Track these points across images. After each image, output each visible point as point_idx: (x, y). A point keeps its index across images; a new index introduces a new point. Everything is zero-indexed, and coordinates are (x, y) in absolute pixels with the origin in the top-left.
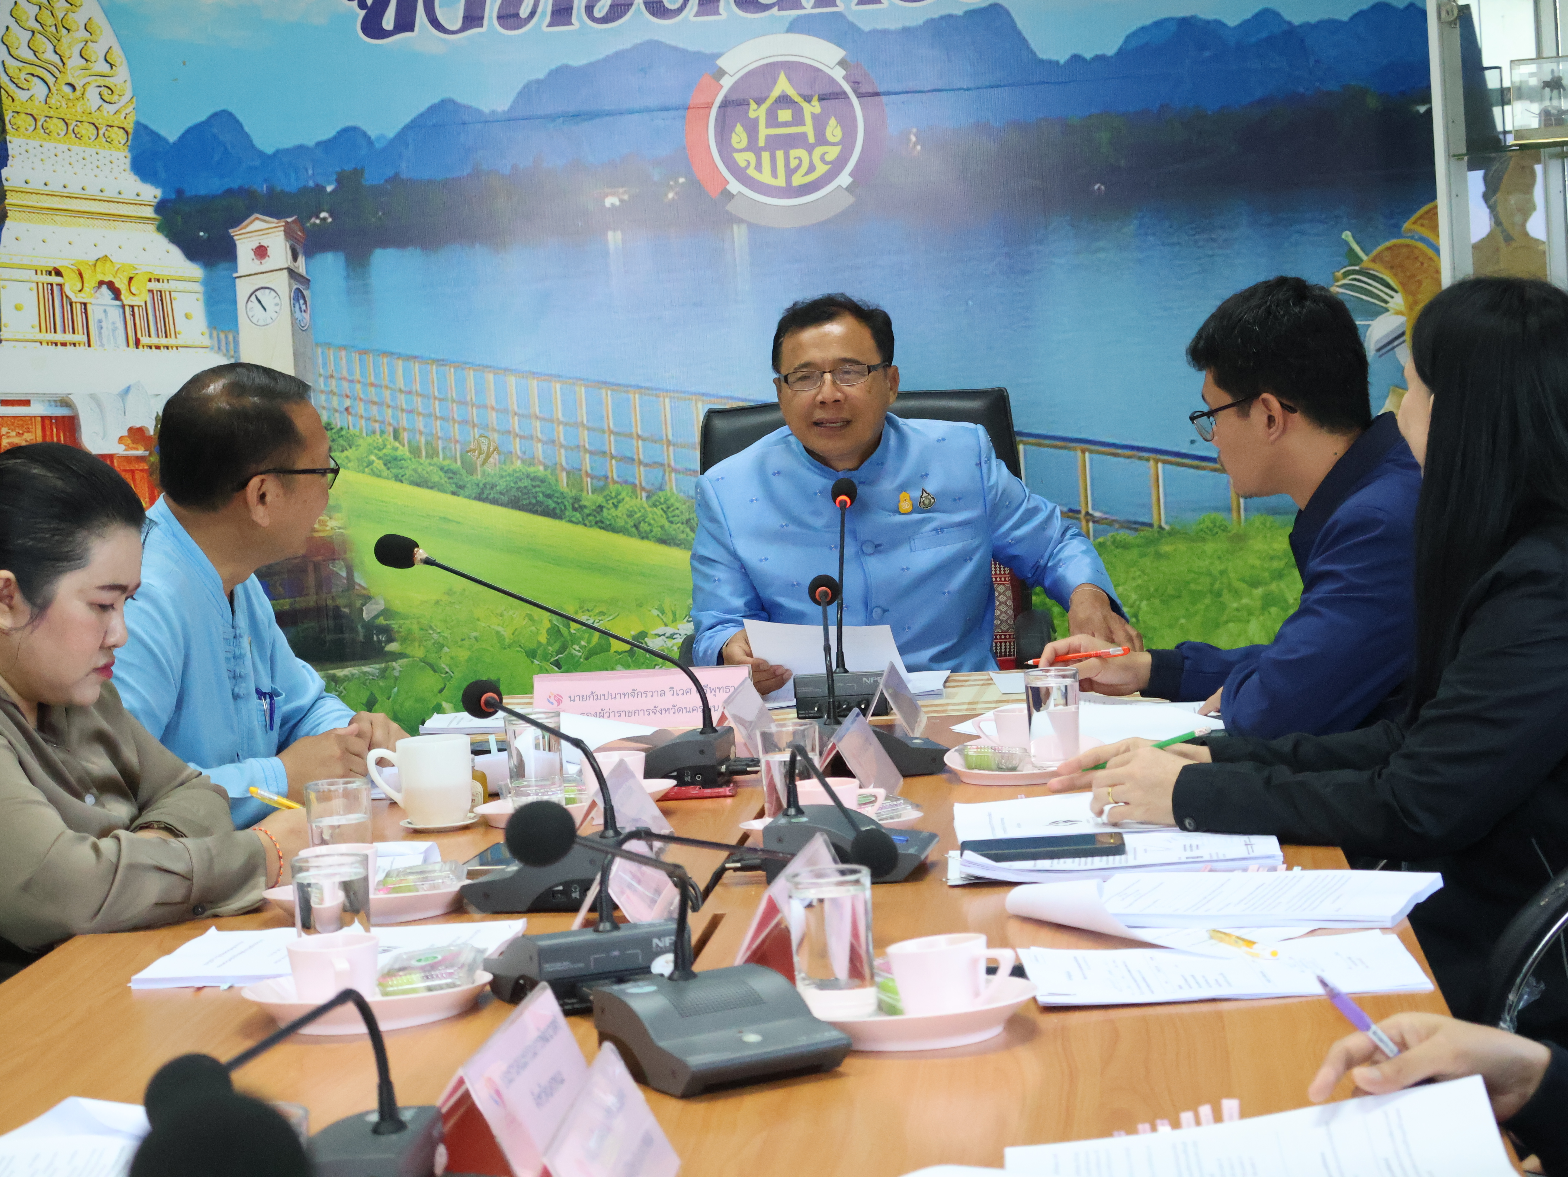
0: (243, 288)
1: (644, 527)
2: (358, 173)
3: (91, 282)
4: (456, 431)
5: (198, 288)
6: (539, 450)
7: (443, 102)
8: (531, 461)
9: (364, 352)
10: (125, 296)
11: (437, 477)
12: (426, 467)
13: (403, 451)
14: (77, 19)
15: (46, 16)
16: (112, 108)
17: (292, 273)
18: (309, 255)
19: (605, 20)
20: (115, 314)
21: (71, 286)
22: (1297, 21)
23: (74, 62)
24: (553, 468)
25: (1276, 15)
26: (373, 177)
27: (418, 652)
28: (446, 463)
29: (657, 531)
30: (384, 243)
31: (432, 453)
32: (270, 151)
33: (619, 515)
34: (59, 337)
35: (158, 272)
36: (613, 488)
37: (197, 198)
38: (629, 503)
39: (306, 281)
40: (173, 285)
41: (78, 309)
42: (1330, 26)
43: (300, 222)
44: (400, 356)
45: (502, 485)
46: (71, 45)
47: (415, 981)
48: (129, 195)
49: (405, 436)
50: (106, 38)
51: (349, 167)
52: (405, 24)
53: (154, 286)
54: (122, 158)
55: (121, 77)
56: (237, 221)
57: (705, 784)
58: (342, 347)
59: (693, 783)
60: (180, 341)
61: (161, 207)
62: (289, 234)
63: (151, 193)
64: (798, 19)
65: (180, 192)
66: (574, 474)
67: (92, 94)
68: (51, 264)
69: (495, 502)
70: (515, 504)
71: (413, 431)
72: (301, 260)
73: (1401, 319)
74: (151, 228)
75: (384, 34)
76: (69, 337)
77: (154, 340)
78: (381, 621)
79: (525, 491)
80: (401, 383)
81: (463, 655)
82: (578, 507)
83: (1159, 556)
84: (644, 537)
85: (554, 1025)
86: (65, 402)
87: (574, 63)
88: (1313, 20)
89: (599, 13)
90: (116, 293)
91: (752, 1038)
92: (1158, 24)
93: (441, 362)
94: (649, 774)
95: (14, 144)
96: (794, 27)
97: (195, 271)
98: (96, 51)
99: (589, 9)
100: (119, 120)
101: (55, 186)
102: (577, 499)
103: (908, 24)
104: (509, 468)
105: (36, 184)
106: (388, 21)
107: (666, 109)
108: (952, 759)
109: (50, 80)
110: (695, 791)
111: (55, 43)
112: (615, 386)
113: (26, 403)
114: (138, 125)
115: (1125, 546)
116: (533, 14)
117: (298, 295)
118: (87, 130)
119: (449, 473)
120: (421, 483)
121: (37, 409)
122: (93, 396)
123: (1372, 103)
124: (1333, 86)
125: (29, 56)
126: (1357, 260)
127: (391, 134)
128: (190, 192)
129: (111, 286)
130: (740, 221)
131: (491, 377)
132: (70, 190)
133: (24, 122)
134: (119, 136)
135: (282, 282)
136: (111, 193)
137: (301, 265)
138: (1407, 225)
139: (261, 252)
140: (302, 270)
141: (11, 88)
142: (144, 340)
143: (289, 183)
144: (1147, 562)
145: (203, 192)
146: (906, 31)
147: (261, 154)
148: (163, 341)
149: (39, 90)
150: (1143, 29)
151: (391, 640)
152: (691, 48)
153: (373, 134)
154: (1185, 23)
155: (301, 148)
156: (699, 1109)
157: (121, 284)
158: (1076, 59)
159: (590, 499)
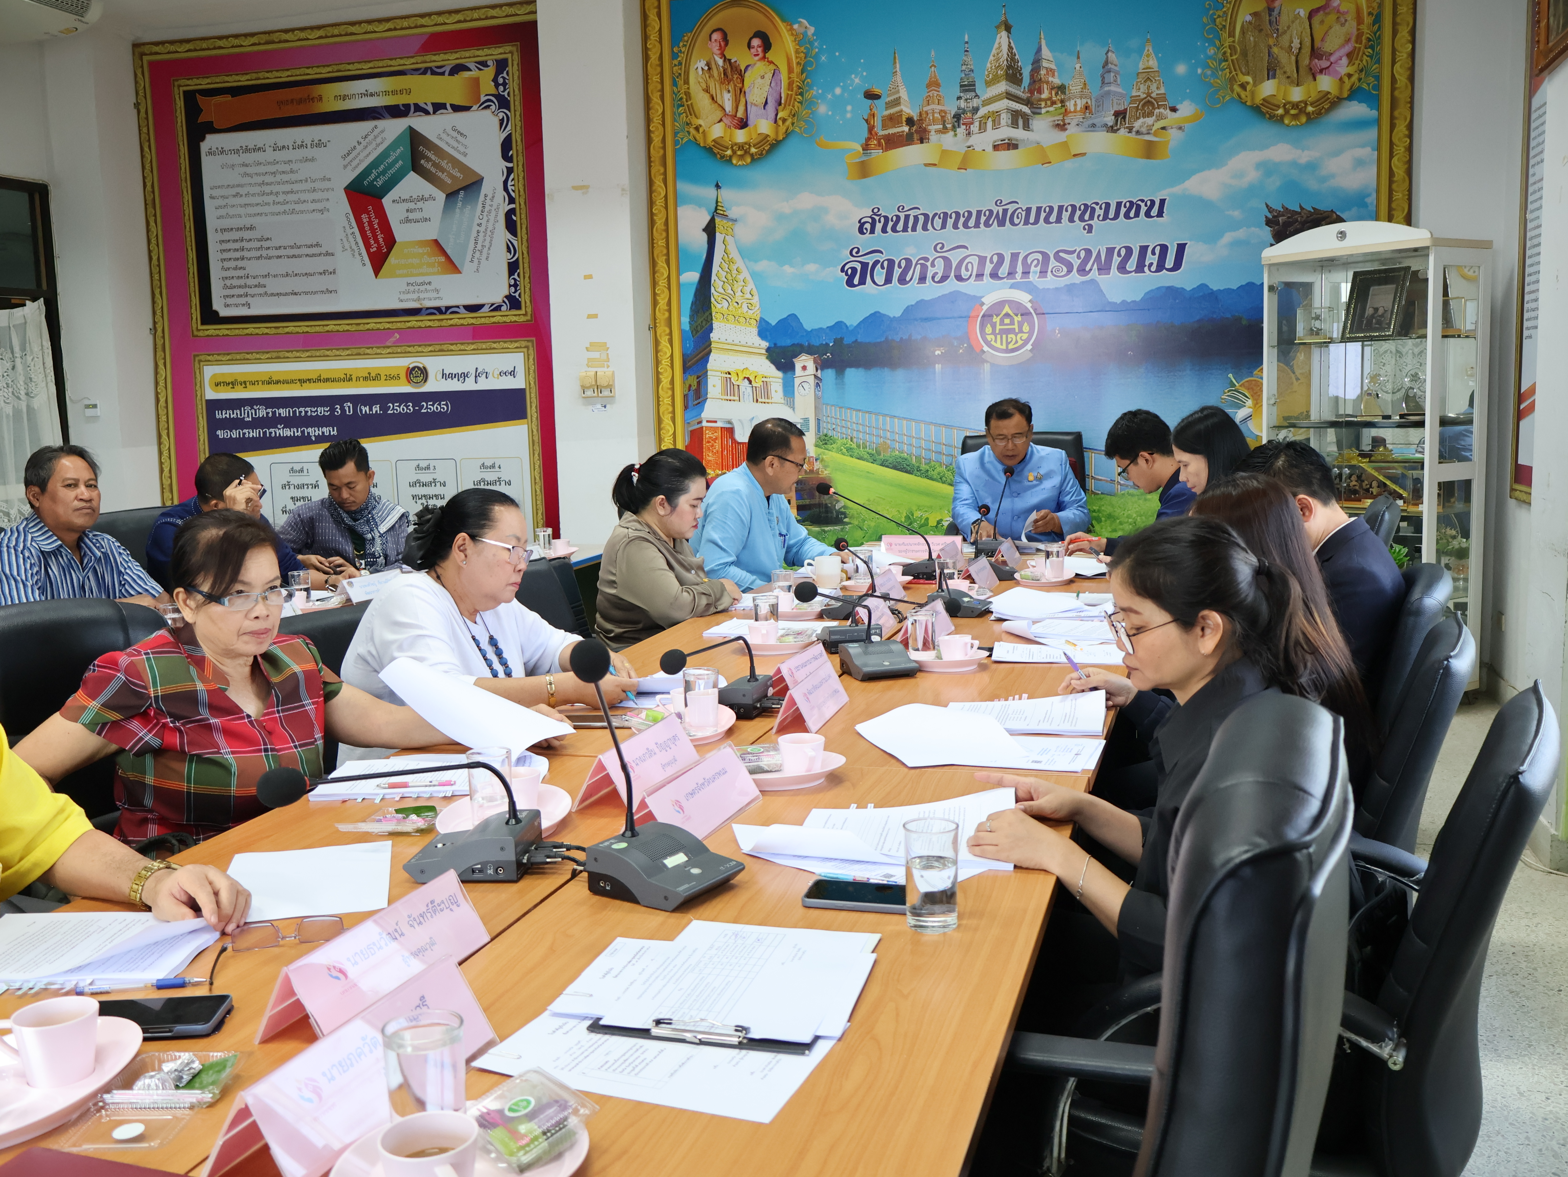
0: (797, 382)
1: (944, 479)
2: (842, 339)
3: (741, 377)
4: (874, 439)
5: (781, 381)
6: (905, 448)
7: (876, 312)
8: (902, 452)
9: (840, 408)
10: (754, 384)
11: (866, 456)
12: (862, 452)
13: (854, 446)
14: (740, 278)
15: (729, 277)
16: (752, 312)
17: (816, 377)
18: (822, 370)
19: (939, 282)
20: (749, 390)
21: (734, 378)
22: (1215, 289)
23: (739, 294)
24: (910, 455)
25: (1207, 286)
26: (848, 340)
27: (856, 522)
28: (870, 451)
29: (949, 481)
30: (851, 366)
31: (865, 447)
32: (809, 330)
33: (934, 474)
34: (729, 397)
35: (766, 375)
36: (933, 463)
37: (781, 347)
38: (939, 469)
39: (820, 380)
40: (771, 379)
41: (736, 387)
42: (1229, 291)
43: (821, 356)
44: (854, 410)
45: (891, 460)
46: (738, 287)
47: (790, 639)
48: (756, 345)
49: (855, 440)
50: (751, 285)
51: (839, 337)
52: (862, 282)
53: (764, 379)
54: (755, 331)
55: (756, 300)
56: (796, 356)
57: (927, 579)
58: (832, 406)
59: (923, 578)
60: (773, 401)
61: (768, 350)
62: (815, 362)
63: (765, 344)
64: (1013, 284)
65: (775, 344)
66: (918, 458)
67: (745, 306)
68: (727, 370)
69: (887, 467)
70: (895, 468)
71: (858, 438)
72: (819, 371)
73: (1251, 410)
74: (764, 357)
75: (855, 286)
76: (732, 398)
77: (763, 400)
78: (842, 510)
79: (899, 463)
80: (854, 420)
81: (873, 524)
82: (919, 470)
83: (1146, 500)
84: (944, 483)
85: (821, 655)
86: (730, 422)
87: (926, 299)
88: (1222, 288)
89: (936, 279)
90: (750, 382)
91: (887, 663)
92: (1158, 289)
93: (870, 413)
94: (904, 574)
95: (716, 324)
96: (1012, 287)
97: (780, 374)
98: (747, 290)
99: (933, 278)
100: (754, 316)
101: (730, 341)
102: (918, 467)
103: (1057, 286)
104: (894, 454)
105: (722, 340)
106: (856, 281)
107: (961, 317)
108: (1017, 576)
109: (730, 300)
110: (922, 581)
111: (732, 286)
112: (935, 424)
113: (716, 422)
114: (761, 318)
115: (1132, 495)
116: (911, 279)
117: (818, 385)
118: (742, 320)
119: (871, 455)
120: (860, 458)
121: (720, 424)
122: (740, 420)
123: (1244, 322)
124: (1228, 316)
125: (722, 291)
126: (1234, 385)
127: (855, 324)
128: (779, 344)
129: (748, 379)
130: (987, 362)
131: (888, 419)
132: (735, 343)
133: (719, 316)
134: (754, 322)
135: (811, 380)
136: (750, 344)
137: (819, 374)
138: (1255, 372)
139: (804, 368)
140: (819, 376)
141: (715, 303)
142: (760, 400)
143: (816, 342)
144: (1141, 502)
145: (784, 344)
146: (1057, 289)
147: (806, 331)
148: (767, 401)
149: (725, 304)
150: (1152, 291)
151: (846, 517)
152: (972, 294)
153: (848, 324)
154: (1169, 288)
155: (821, 329)
156: (865, 684)
157: (752, 378)
158: (1124, 302)
159: (924, 467)
